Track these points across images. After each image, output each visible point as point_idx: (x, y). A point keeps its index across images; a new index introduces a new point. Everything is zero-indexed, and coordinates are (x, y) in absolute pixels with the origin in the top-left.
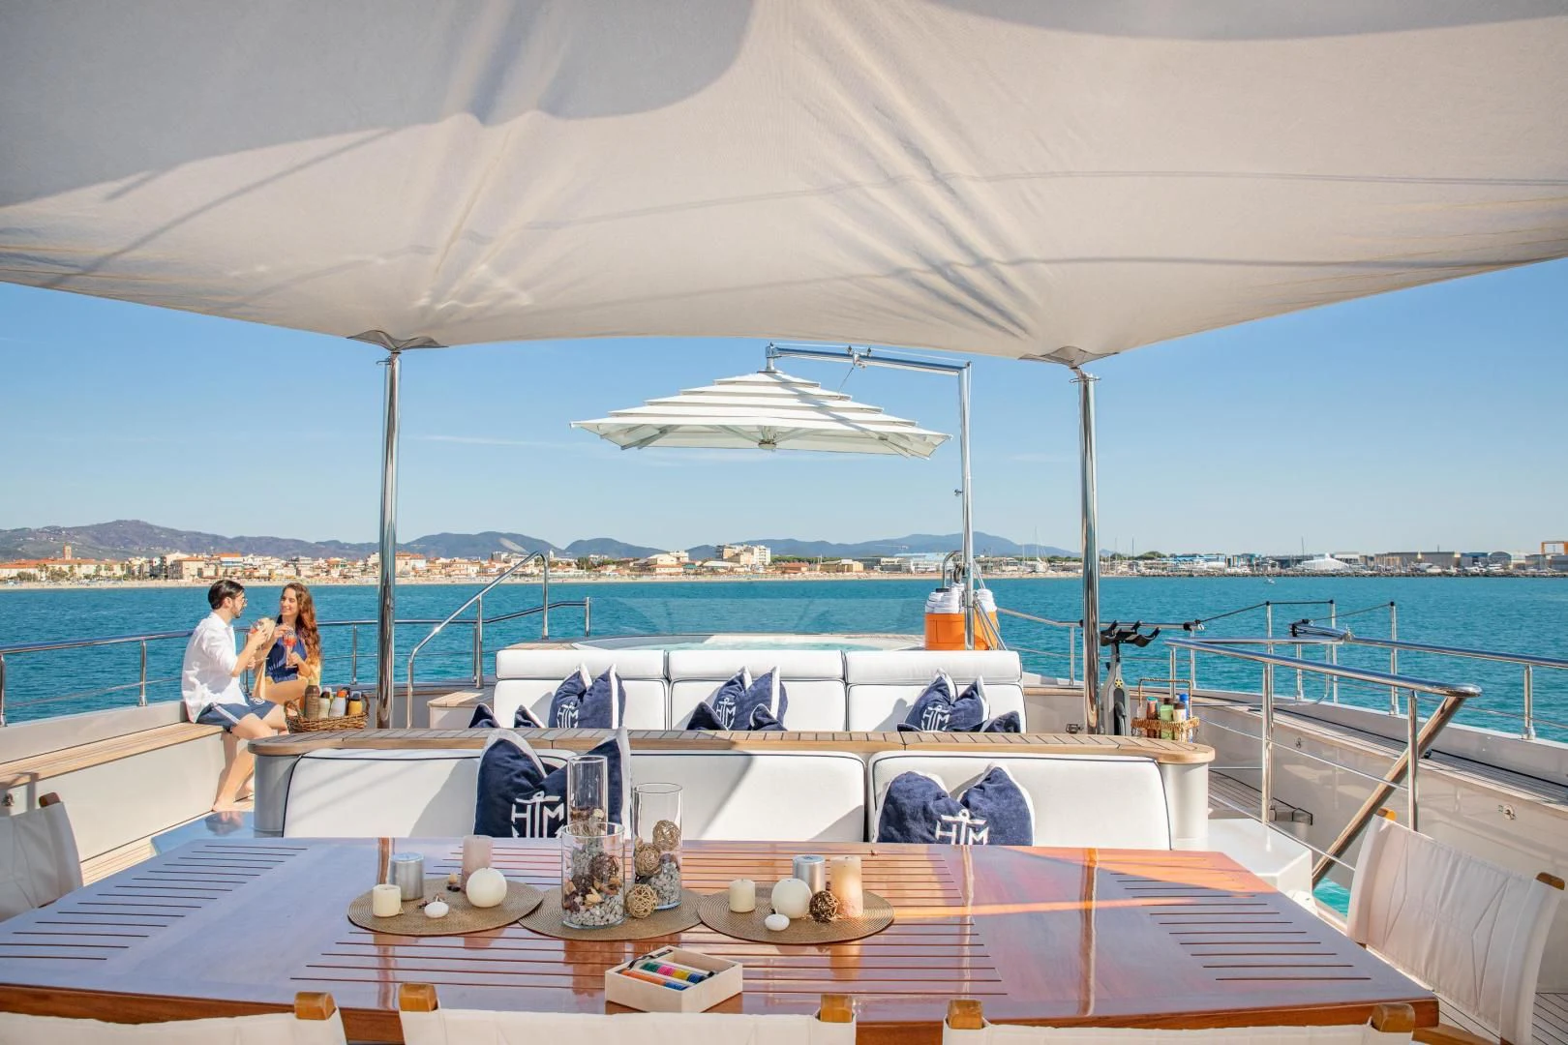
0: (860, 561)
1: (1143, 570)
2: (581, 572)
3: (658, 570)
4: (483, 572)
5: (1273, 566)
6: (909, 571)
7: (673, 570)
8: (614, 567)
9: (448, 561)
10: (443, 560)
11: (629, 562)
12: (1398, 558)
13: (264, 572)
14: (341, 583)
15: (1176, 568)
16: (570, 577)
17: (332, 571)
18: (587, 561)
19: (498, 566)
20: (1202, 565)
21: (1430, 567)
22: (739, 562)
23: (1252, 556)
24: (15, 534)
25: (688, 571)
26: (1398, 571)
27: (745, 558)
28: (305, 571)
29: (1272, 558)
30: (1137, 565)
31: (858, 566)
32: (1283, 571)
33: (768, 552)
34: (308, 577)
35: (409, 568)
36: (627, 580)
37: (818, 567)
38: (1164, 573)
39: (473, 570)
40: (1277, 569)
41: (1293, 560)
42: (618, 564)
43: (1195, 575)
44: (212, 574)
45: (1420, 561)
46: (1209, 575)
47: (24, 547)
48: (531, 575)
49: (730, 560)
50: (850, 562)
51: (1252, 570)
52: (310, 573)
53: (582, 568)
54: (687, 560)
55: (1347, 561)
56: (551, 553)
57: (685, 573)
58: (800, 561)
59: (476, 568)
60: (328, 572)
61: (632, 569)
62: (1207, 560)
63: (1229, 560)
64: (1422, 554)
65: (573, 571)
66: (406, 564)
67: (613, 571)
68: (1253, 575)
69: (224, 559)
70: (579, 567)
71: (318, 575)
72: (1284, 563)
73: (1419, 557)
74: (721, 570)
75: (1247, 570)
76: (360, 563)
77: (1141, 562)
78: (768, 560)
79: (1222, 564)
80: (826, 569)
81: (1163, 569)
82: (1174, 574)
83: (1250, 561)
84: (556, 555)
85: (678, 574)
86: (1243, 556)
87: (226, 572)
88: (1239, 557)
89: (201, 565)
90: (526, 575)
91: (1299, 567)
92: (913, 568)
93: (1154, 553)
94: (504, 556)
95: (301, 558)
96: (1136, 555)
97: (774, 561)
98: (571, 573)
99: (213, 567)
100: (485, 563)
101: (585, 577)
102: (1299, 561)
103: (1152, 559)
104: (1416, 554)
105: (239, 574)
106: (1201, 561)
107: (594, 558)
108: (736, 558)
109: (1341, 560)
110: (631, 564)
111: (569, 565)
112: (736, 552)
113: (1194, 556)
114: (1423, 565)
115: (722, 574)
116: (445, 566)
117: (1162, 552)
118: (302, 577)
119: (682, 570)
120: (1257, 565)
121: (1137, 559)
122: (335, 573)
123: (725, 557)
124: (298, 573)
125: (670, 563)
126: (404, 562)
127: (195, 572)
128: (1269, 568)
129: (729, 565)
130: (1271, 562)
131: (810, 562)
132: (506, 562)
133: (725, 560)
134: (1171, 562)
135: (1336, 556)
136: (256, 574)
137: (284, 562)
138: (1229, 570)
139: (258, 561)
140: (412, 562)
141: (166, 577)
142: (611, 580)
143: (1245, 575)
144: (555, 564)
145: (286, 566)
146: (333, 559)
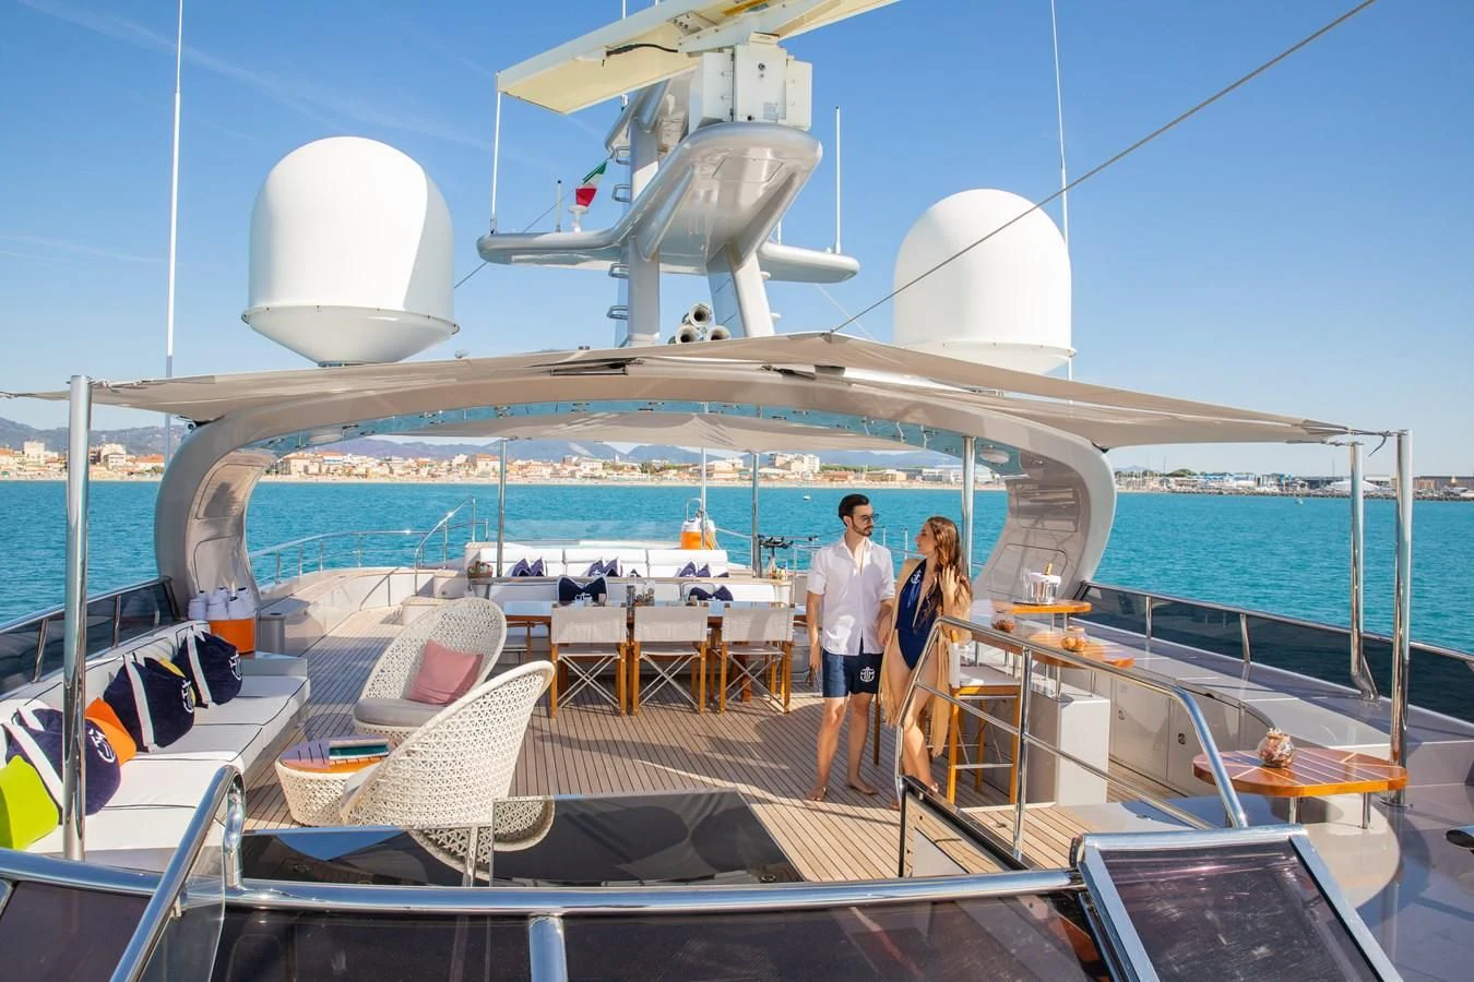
0: (903, 471)
1: (1174, 486)
2: (645, 475)
3: (715, 476)
4: (556, 474)
5: (1302, 486)
6: (949, 482)
7: (729, 476)
8: (675, 472)
9: (524, 463)
10: (519, 462)
11: (688, 467)
12: (1432, 482)
13: (361, 470)
14: (430, 481)
15: (1205, 486)
16: (635, 480)
17: (422, 470)
18: (650, 466)
19: (570, 468)
20: (1232, 483)
21: (1465, 491)
22: (789, 470)
23: (1282, 476)
24: (146, 431)
25: (744, 477)
26: (1430, 494)
27: (796, 466)
28: (398, 470)
29: (1301, 478)
30: (1168, 481)
31: (902, 476)
32: (1312, 491)
33: (817, 461)
34: (400, 475)
35: (489, 469)
36: (687, 484)
37: (864, 476)
38: (1194, 490)
39: (547, 471)
40: (1306, 490)
41: (1323, 481)
42: (679, 468)
43: (1225, 493)
44: (316, 470)
45: (1454, 485)
46: (1238, 492)
47: (154, 442)
48: (600, 478)
49: (782, 467)
50: (893, 472)
51: (1282, 490)
52: (401, 472)
53: (646, 472)
54: (741, 467)
55: (1378, 483)
56: (617, 458)
57: (741, 479)
58: (846, 469)
59: (550, 470)
60: (417, 471)
61: (691, 474)
62: (1237, 479)
63: (1259, 479)
64: (1457, 478)
65: (637, 474)
66: (487, 465)
67: (675, 475)
68: (1283, 495)
69: (326, 458)
70: (644, 471)
71: (409, 473)
72: (1313, 483)
73: (1453, 481)
74: (774, 477)
75: (1277, 490)
76: (446, 463)
77: (1171, 479)
78: (817, 469)
79: (1251, 483)
80: (872, 478)
81: (1193, 486)
82: (1204, 493)
83: (1279, 481)
84: (621, 460)
85: (733, 479)
86: (1273, 475)
87: (328, 469)
88: (1268, 476)
89: (307, 462)
90: (595, 477)
91: (1328, 488)
92: (953, 479)
93: (1184, 471)
94: (575, 459)
95: (393, 458)
96: (1167, 472)
97: (823, 469)
98: (636, 477)
99: (317, 465)
100: (558, 466)
101: (649, 481)
102: (1329, 482)
103: (1183, 476)
104: (1450, 478)
105: (340, 472)
106: (1231, 480)
107: (656, 463)
108: (787, 466)
109: (1372, 482)
110: (691, 469)
111: (633, 468)
112: (788, 460)
113: (1224, 474)
114: (1457, 490)
115: (774, 480)
116: (522, 467)
117: (1193, 470)
118: (395, 475)
119: (737, 475)
120: (1287, 485)
121: (1168, 476)
122: (424, 472)
123: (777, 465)
124: (391, 471)
125: (727, 469)
126: (484, 463)
127: (302, 469)
128: (1299, 488)
129: (781, 472)
130: (1301, 482)
131: (855, 471)
132: (576, 465)
133: (777, 468)
134: (1202, 480)
135: (1367, 479)
136: (355, 472)
137: (378, 461)
138: (1258, 489)
139: (356, 460)
140: (492, 464)
141: (277, 472)
142: (674, 484)
143: (1274, 494)
144: (621, 468)
145: (380, 464)
146: (420, 459)
